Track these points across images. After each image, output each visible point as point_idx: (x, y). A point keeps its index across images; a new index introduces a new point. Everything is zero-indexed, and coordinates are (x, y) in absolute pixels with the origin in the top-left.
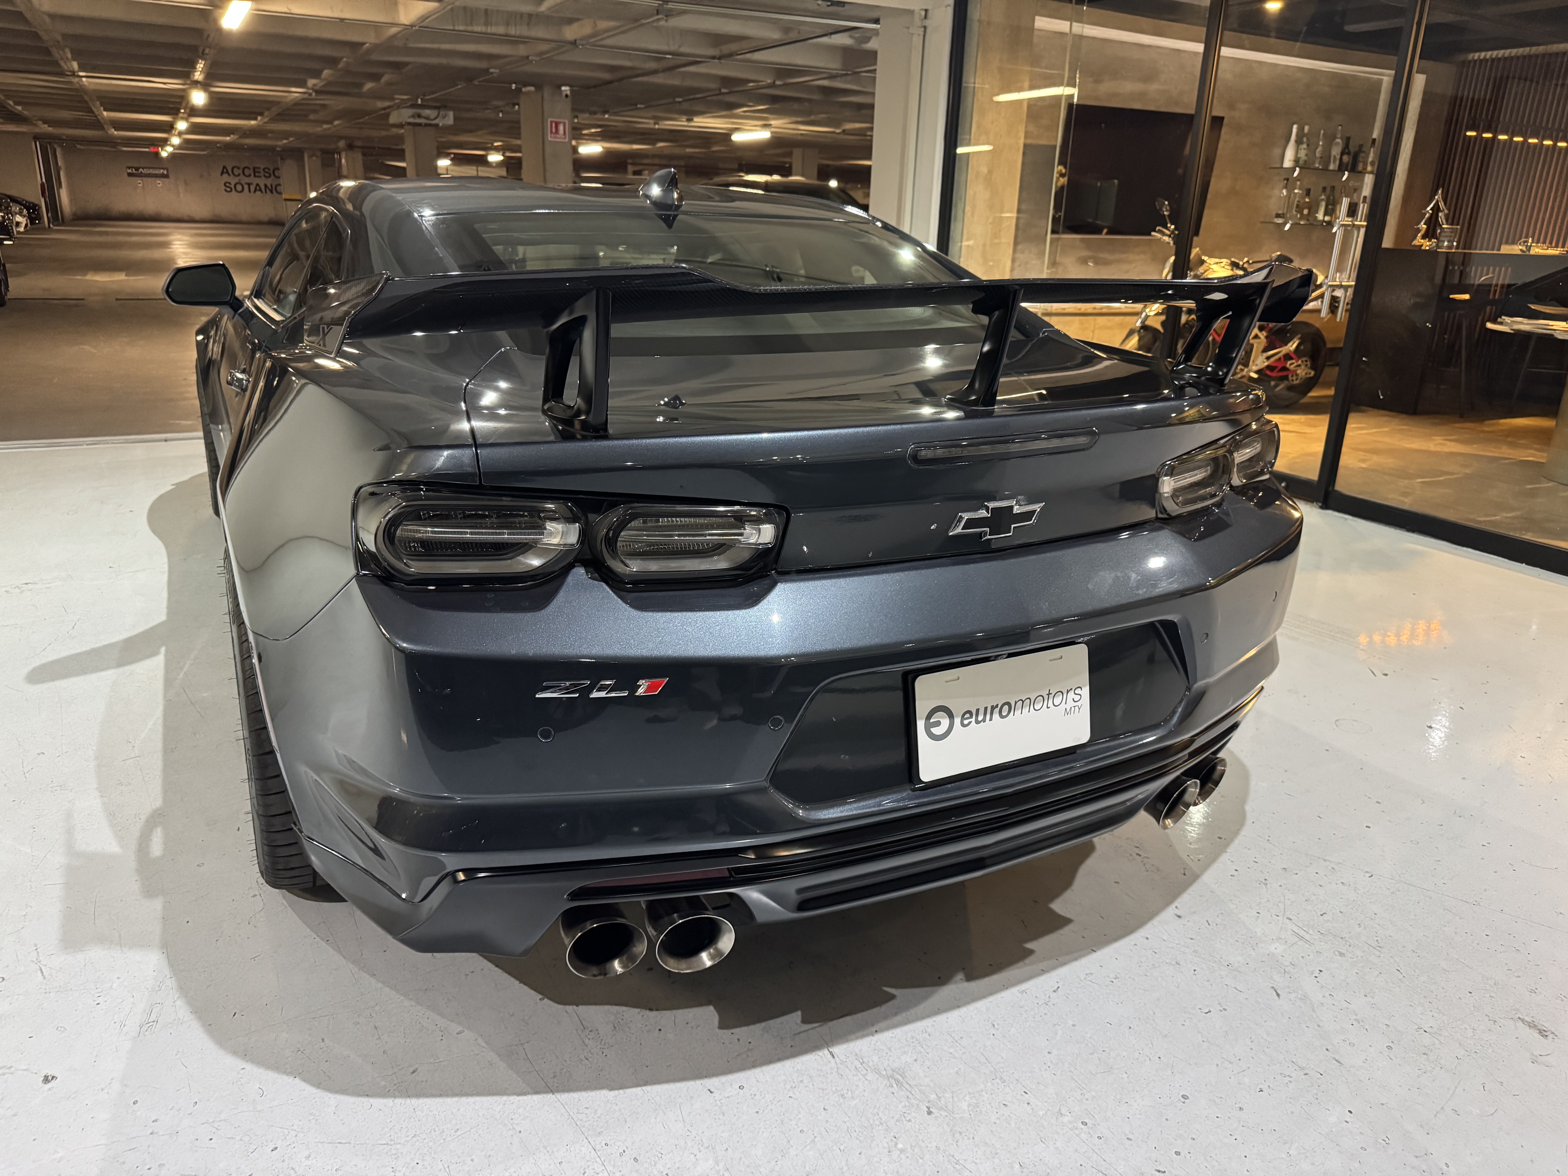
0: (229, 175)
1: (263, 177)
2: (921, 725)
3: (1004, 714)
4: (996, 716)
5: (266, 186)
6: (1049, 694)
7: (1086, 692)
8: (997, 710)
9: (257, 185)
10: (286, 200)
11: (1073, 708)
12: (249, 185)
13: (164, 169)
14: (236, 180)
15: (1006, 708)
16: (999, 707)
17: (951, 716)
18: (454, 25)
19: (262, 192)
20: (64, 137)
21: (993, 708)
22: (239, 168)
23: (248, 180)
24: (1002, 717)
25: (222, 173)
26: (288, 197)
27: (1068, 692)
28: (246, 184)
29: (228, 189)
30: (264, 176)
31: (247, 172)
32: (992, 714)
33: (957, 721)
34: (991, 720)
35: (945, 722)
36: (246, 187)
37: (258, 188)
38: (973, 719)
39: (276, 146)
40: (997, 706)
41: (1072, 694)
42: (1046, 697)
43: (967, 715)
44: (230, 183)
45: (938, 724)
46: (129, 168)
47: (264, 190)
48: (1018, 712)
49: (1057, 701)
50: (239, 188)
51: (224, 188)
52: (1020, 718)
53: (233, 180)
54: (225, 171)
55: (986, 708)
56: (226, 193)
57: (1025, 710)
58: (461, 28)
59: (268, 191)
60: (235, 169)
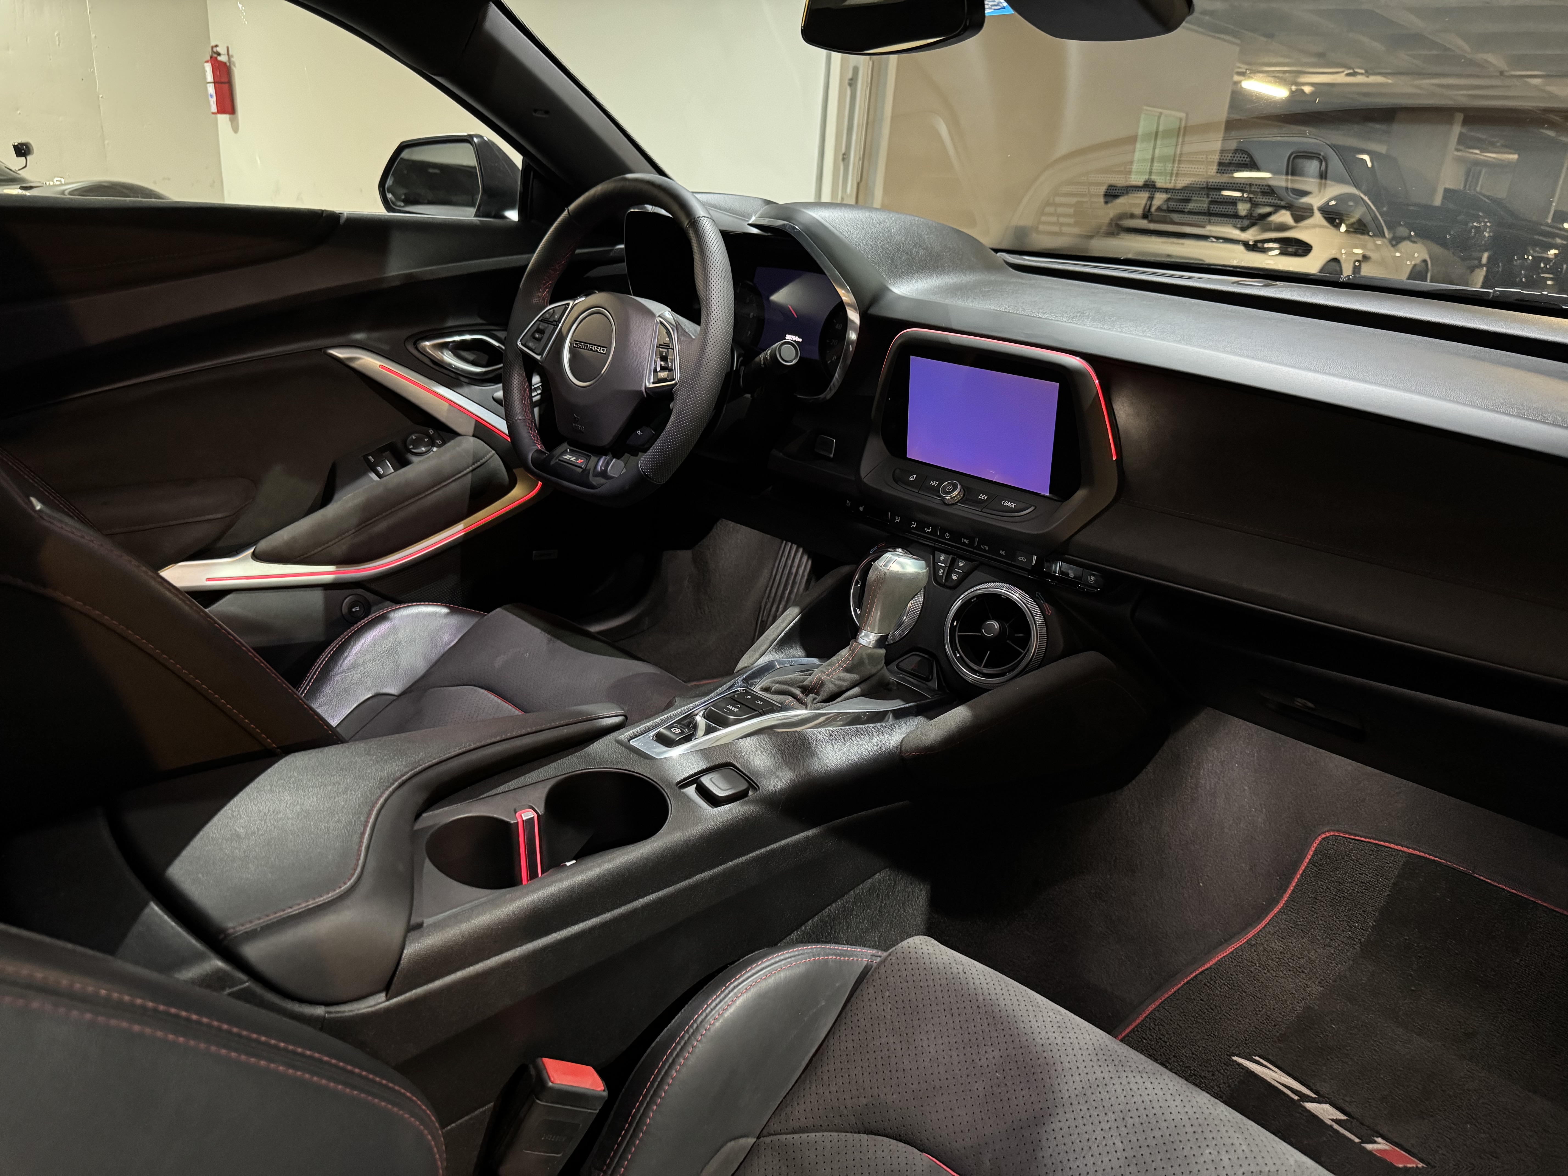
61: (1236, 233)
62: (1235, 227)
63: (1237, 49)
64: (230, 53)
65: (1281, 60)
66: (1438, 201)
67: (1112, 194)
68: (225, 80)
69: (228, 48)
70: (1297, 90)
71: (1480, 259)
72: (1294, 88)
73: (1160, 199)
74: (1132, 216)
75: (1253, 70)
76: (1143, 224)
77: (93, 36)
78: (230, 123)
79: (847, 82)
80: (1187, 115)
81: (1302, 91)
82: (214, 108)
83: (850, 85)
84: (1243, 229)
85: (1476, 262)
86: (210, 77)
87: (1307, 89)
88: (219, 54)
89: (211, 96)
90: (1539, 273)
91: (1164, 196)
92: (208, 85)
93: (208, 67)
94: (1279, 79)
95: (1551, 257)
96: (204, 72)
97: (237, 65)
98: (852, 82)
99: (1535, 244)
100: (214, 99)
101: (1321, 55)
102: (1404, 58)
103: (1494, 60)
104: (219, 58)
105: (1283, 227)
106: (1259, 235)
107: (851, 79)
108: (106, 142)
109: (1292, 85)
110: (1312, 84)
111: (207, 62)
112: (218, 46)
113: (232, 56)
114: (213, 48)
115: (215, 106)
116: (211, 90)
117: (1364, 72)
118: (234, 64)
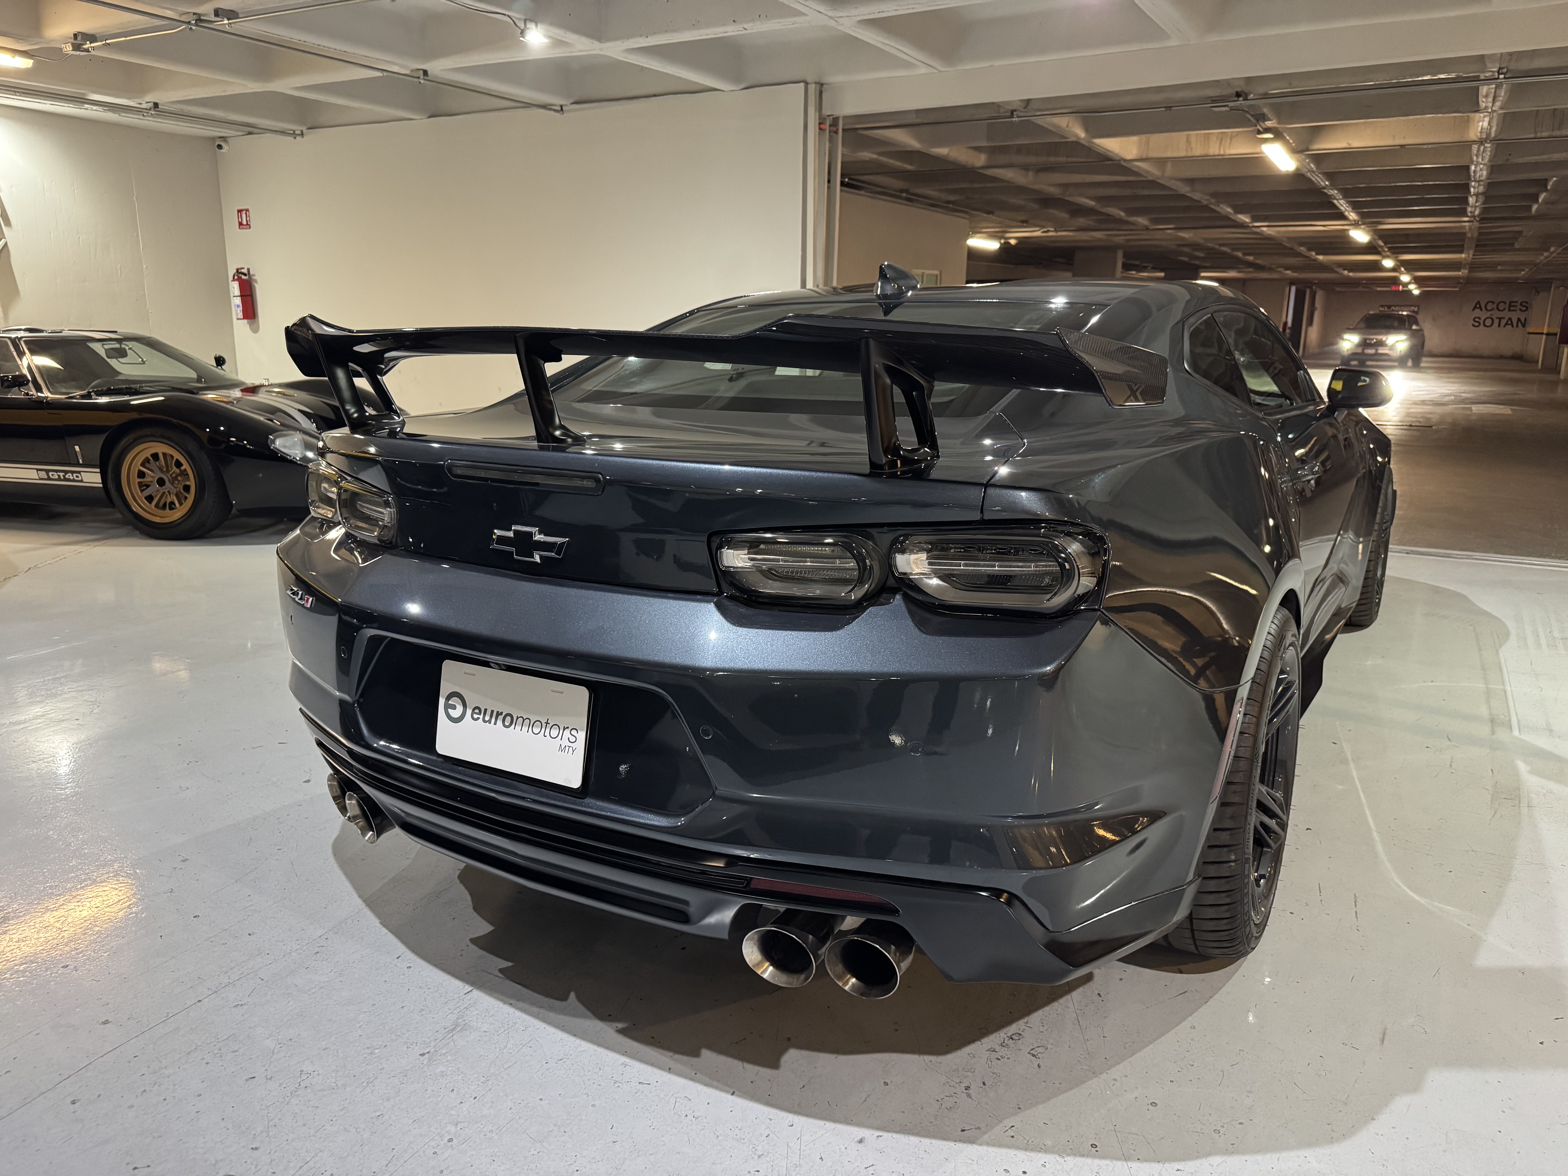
0: (1481, 310)
1: (1518, 311)
2: (442, 701)
3: (507, 724)
4: (499, 722)
5: (1519, 320)
6: (547, 723)
7: (582, 736)
8: (501, 717)
9: (1510, 319)
10: (1529, 333)
11: (567, 748)
12: (1500, 319)
13: (1415, 306)
14: (1488, 314)
15: (509, 720)
16: (504, 715)
17: (465, 705)
18: (1536, 133)
19: (1513, 326)
20: (1316, 281)
21: (498, 714)
22: (1493, 303)
23: (1501, 315)
24: (505, 726)
25: (1475, 308)
26: (1531, 331)
27: (564, 729)
28: (1497, 318)
29: (1477, 324)
30: (1520, 310)
31: (1501, 307)
32: (496, 719)
33: (469, 712)
34: (495, 724)
35: (460, 709)
36: (1496, 322)
37: (1509, 323)
38: (481, 717)
39: (1518, 278)
40: (501, 713)
41: (567, 732)
42: (544, 725)
43: (477, 711)
44: (1480, 318)
45: (454, 707)
46: (1382, 306)
47: (1515, 325)
48: (518, 728)
49: (554, 732)
50: (1488, 322)
51: (1473, 322)
52: (519, 734)
53: (1483, 315)
54: (1478, 306)
55: (492, 712)
56: (1473, 328)
57: (525, 729)
58: (1545, 134)
59: (1520, 324)
60: (1490, 304)
63: (967, 221)
64: (252, 273)
65: (991, 225)
68: (248, 292)
69: (249, 269)
70: (1005, 243)
72: (1002, 241)
75: (975, 231)
77: (145, 266)
78: (251, 325)
81: (1009, 243)
86: (236, 292)
87: (1013, 242)
88: (244, 274)
89: (238, 307)
92: (235, 298)
93: (235, 285)
94: (993, 236)
96: (231, 287)
97: (258, 282)
100: (240, 309)
101: (1023, 222)
102: (1082, 221)
103: (1142, 221)
104: (243, 277)
110: (1016, 239)
111: (233, 281)
112: (243, 268)
113: (254, 275)
114: (237, 270)
115: (241, 314)
116: (238, 301)
117: (1052, 229)
118: (256, 281)
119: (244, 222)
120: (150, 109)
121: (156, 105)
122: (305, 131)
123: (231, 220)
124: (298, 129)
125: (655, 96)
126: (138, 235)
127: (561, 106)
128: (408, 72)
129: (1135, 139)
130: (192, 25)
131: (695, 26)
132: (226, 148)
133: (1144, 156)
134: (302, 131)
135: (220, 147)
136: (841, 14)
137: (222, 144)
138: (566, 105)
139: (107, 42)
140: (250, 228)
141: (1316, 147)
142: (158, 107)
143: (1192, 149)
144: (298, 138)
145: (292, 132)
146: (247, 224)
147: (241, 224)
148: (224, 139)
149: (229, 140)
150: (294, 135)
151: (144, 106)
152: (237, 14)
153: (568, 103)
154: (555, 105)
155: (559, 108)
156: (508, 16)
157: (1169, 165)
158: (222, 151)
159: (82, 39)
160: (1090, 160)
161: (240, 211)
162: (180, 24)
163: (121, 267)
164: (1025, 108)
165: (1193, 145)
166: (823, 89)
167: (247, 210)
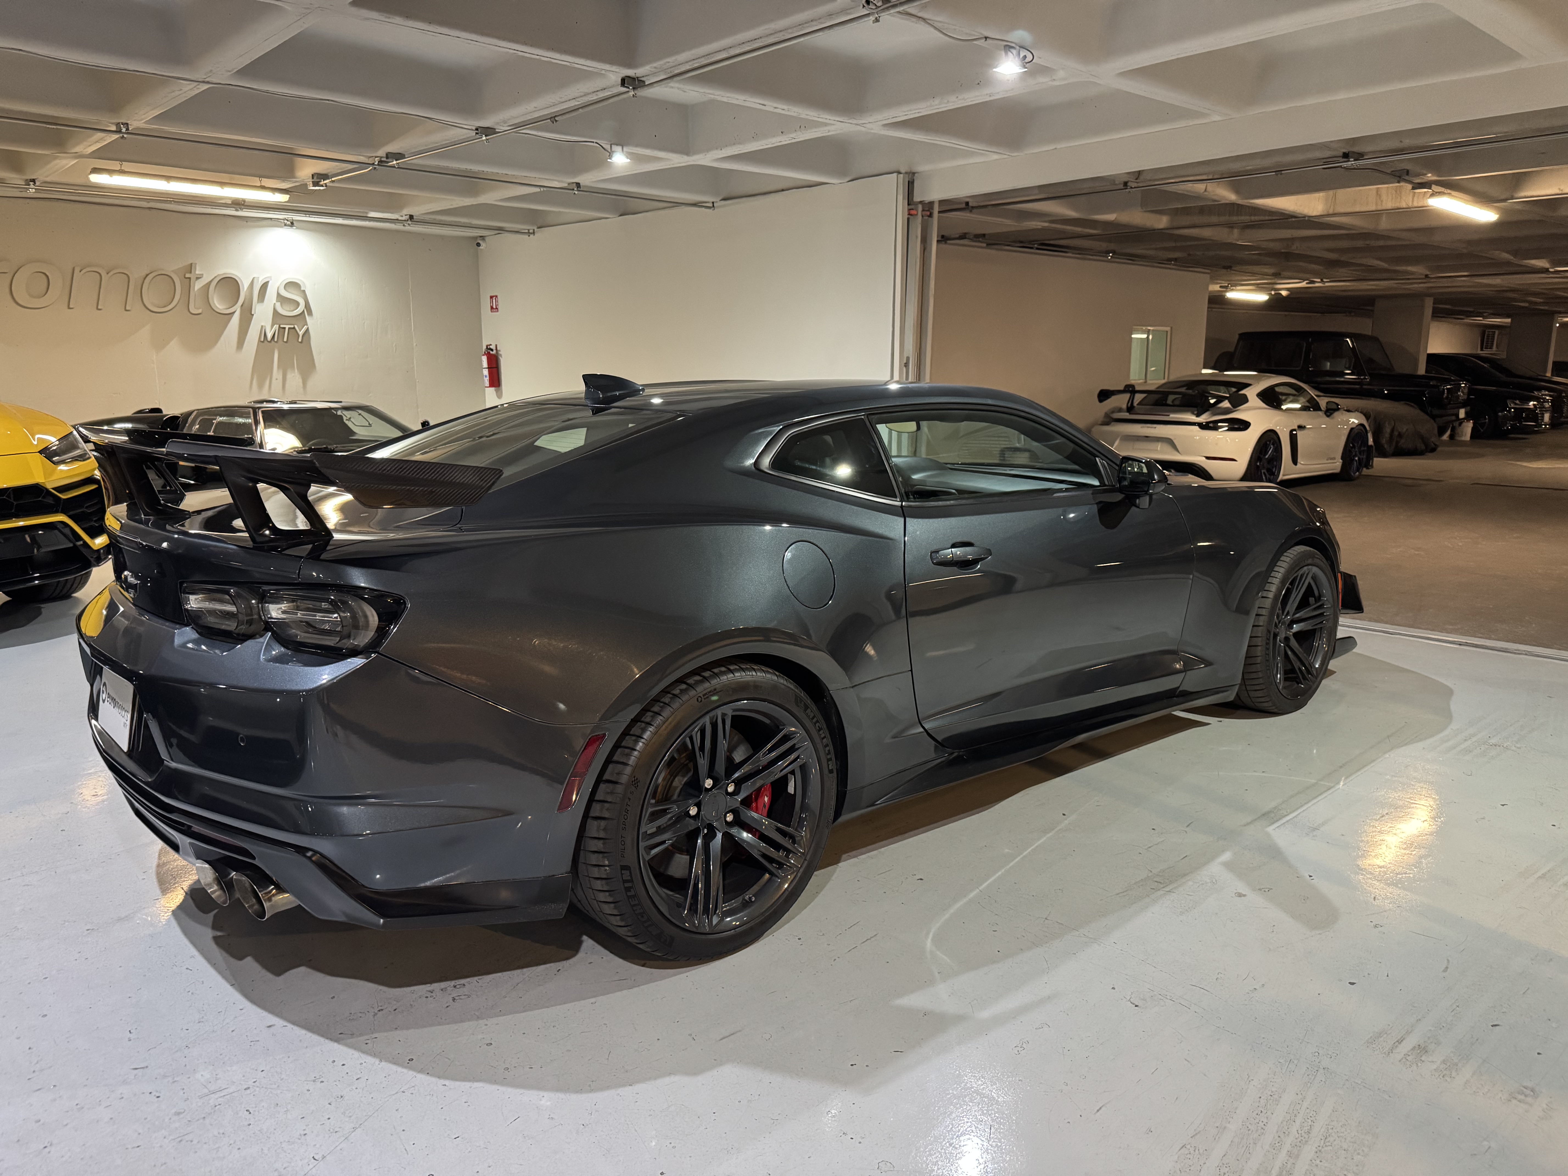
45: (104, 693)
61: (1192, 418)
62: (1193, 413)
63: (1208, 276)
64: (498, 349)
65: (1256, 277)
66: (1422, 370)
67: (1104, 395)
68: (495, 366)
69: (496, 345)
70: (1275, 294)
71: (1457, 415)
72: (1273, 293)
73: (1138, 397)
74: (1120, 410)
76: (1126, 415)
77: (415, 344)
78: (495, 392)
79: (903, 365)
80: (1171, 328)
81: (1280, 294)
82: (487, 384)
83: (905, 366)
84: (1198, 415)
85: (1454, 418)
86: (485, 364)
87: (1284, 293)
88: (492, 350)
89: (486, 376)
90: (1522, 422)
91: (1143, 396)
92: (484, 370)
93: (484, 359)
94: (1260, 288)
95: (1531, 407)
96: (481, 361)
97: (503, 356)
98: (906, 365)
99: (1514, 397)
100: (488, 378)
102: (1347, 272)
103: (1417, 269)
104: (491, 352)
105: (1227, 411)
106: (1210, 417)
107: (906, 363)
108: (419, 410)
109: (1271, 291)
110: (1287, 289)
111: (483, 355)
112: (491, 345)
113: (500, 351)
114: (487, 346)
115: (488, 383)
116: (486, 372)
117: (1319, 280)
118: (501, 355)
119: (494, 307)
120: (408, 220)
121: (411, 217)
122: (536, 230)
123: (486, 304)
124: (531, 228)
125: (783, 190)
126: (410, 319)
127: (713, 203)
128: (565, 185)
129: (1321, 194)
130: (376, 165)
131: (755, 137)
132: (483, 245)
133: (1331, 212)
134: (534, 230)
135: (478, 245)
136: (863, 122)
137: (480, 242)
138: (717, 202)
139: (333, 179)
140: (498, 311)
141: (1522, 194)
142: (413, 219)
143: (1382, 201)
144: (532, 236)
145: (527, 231)
146: (496, 308)
147: (492, 308)
148: (483, 238)
149: (487, 239)
150: (529, 234)
151: (404, 218)
152: (404, 155)
153: (718, 200)
154: (708, 202)
155: (711, 205)
156: (596, 143)
157: (1384, 218)
158: (481, 247)
159: (317, 178)
160: (1274, 218)
161: (491, 297)
162: (369, 165)
163: (396, 345)
164: (1136, 179)
165: (1384, 197)
166: (915, 178)
167: (496, 296)
